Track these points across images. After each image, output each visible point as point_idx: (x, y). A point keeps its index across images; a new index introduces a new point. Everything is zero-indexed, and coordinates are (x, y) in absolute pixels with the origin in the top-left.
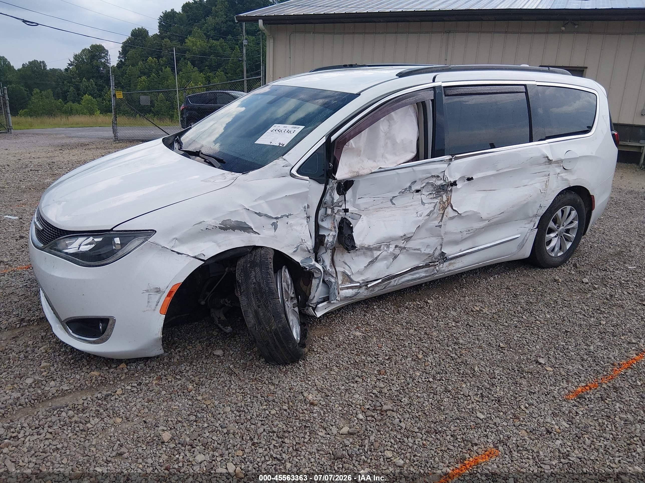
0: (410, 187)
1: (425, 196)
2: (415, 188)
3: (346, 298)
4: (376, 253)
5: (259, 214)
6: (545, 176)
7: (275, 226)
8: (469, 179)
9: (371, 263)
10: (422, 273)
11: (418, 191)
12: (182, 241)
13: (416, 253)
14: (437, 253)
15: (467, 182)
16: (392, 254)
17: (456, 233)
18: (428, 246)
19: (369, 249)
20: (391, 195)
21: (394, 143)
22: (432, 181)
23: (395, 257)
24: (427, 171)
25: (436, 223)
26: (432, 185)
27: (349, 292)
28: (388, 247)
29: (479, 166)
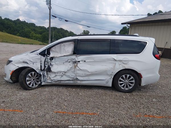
0: (67, 61)
1: (71, 63)
2: (68, 61)
3: (49, 82)
4: (57, 74)
5: (30, 61)
6: (114, 64)
7: (33, 64)
8: (85, 61)
9: (56, 76)
10: (72, 82)
11: (69, 62)
12: (16, 63)
13: (68, 76)
14: (75, 78)
15: (84, 62)
16: (61, 75)
17: (81, 74)
18: (72, 75)
19: (55, 73)
20: (63, 62)
21: (65, 51)
22: (72, 60)
23: (62, 76)
24: (71, 58)
25: (73, 70)
26: (72, 61)
27: (50, 81)
28: (60, 73)
29: (88, 58)
